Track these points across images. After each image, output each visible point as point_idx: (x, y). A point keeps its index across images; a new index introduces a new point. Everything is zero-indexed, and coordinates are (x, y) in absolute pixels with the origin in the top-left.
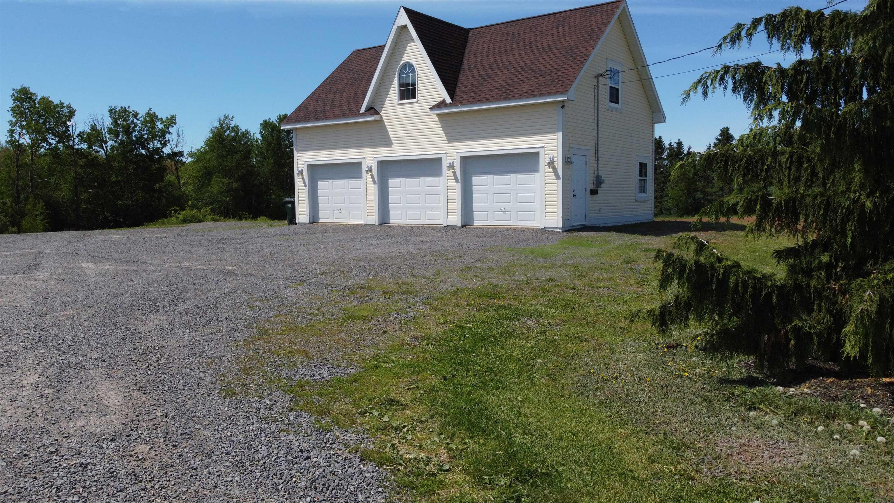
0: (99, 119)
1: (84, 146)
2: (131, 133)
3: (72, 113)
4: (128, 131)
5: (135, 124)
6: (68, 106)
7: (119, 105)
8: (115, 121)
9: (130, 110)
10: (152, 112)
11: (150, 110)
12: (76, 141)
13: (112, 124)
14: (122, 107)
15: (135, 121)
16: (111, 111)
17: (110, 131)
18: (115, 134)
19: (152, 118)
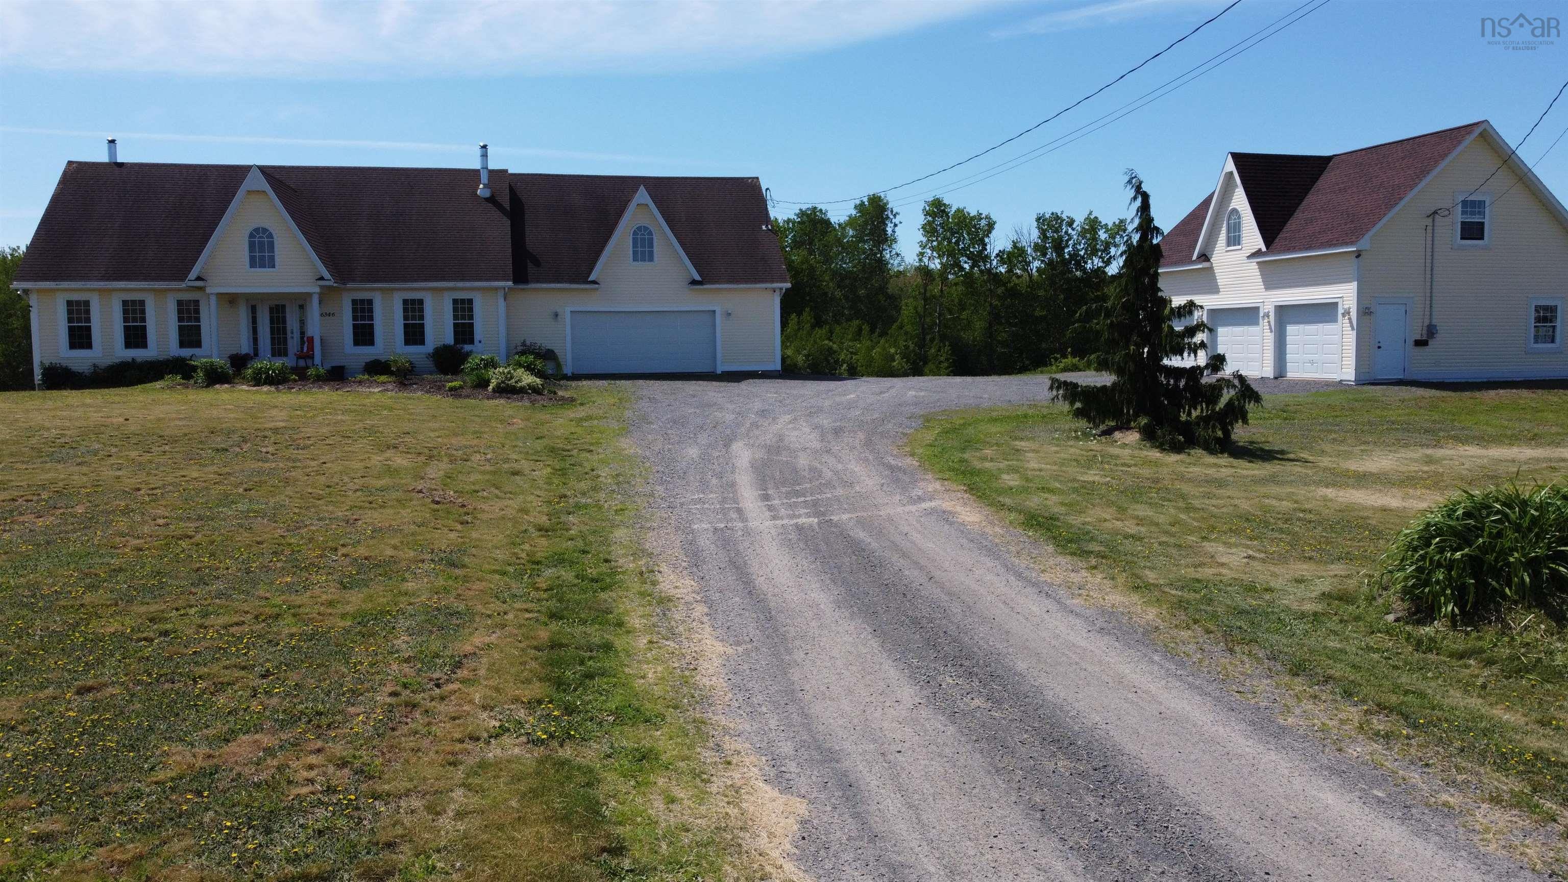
0: (1025, 232)
1: (1003, 269)
2: (1063, 249)
3: (991, 226)
4: (1059, 246)
5: (1069, 235)
6: (988, 217)
7: (1047, 211)
8: (1043, 233)
9: (1064, 216)
10: (1092, 217)
11: (1091, 213)
12: (995, 263)
13: (1039, 238)
14: (1052, 214)
15: (1070, 231)
16: (1038, 220)
17: (1037, 247)
18: (1041, 251)
19: (1093, 225)
